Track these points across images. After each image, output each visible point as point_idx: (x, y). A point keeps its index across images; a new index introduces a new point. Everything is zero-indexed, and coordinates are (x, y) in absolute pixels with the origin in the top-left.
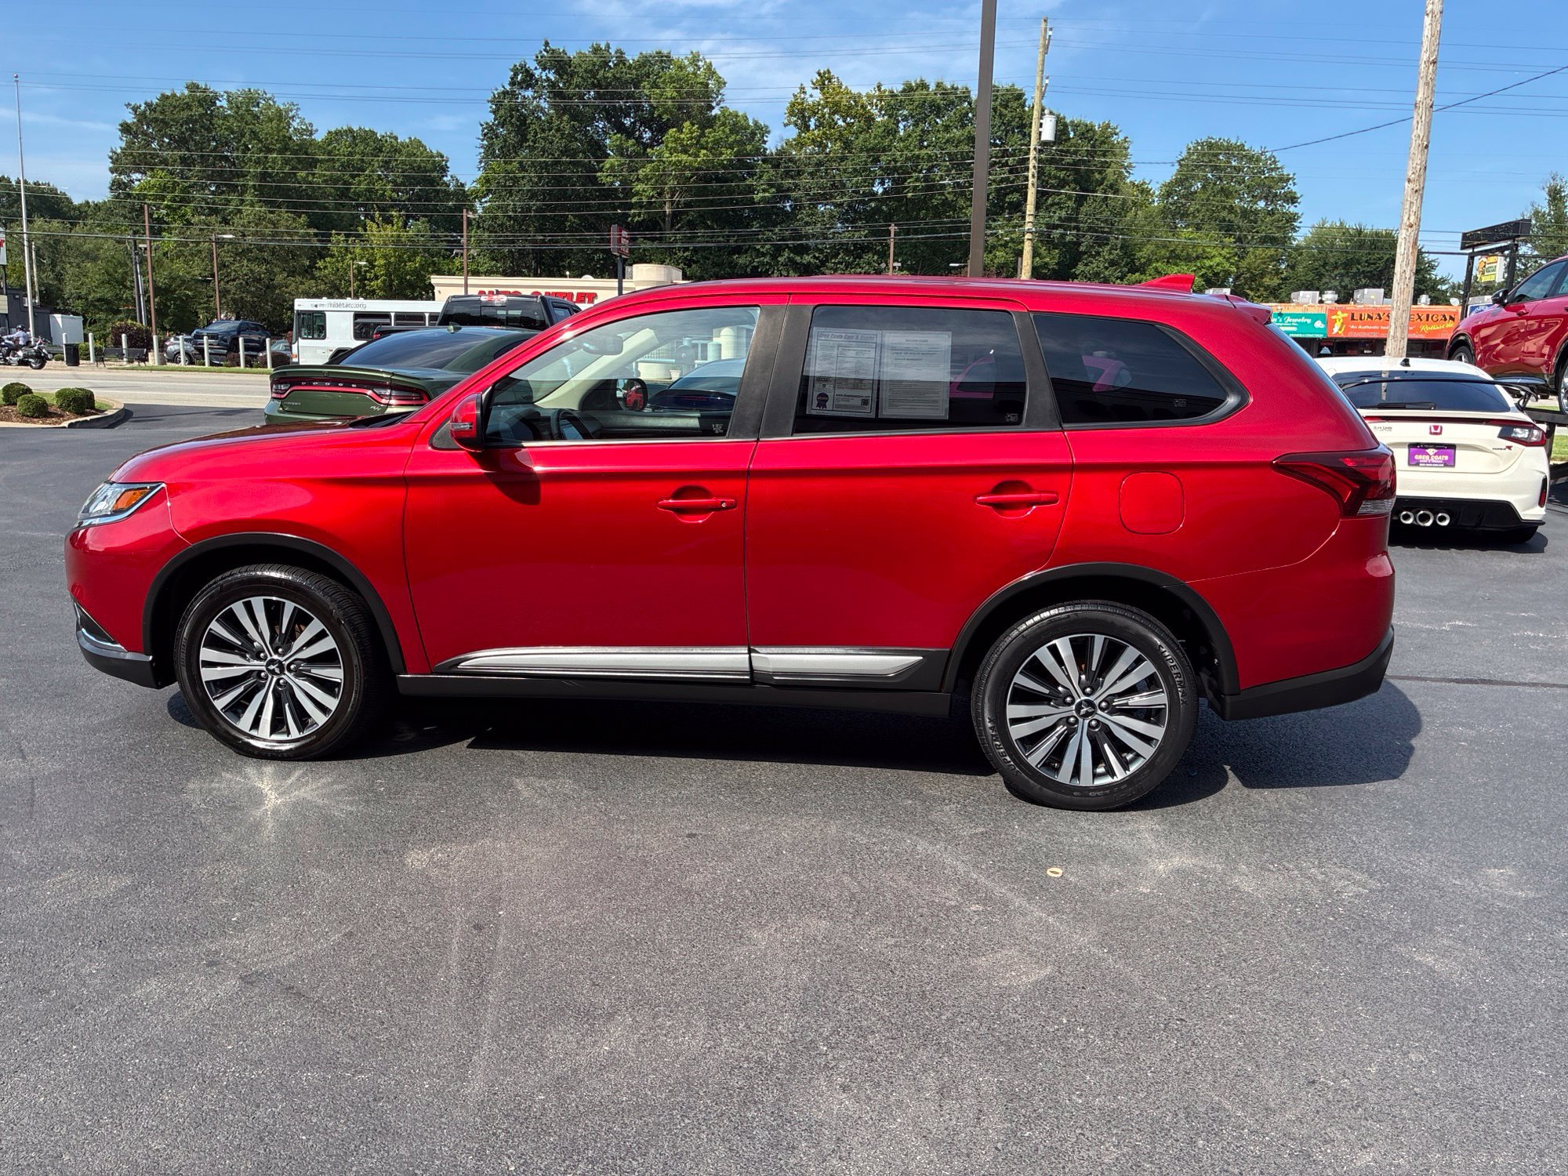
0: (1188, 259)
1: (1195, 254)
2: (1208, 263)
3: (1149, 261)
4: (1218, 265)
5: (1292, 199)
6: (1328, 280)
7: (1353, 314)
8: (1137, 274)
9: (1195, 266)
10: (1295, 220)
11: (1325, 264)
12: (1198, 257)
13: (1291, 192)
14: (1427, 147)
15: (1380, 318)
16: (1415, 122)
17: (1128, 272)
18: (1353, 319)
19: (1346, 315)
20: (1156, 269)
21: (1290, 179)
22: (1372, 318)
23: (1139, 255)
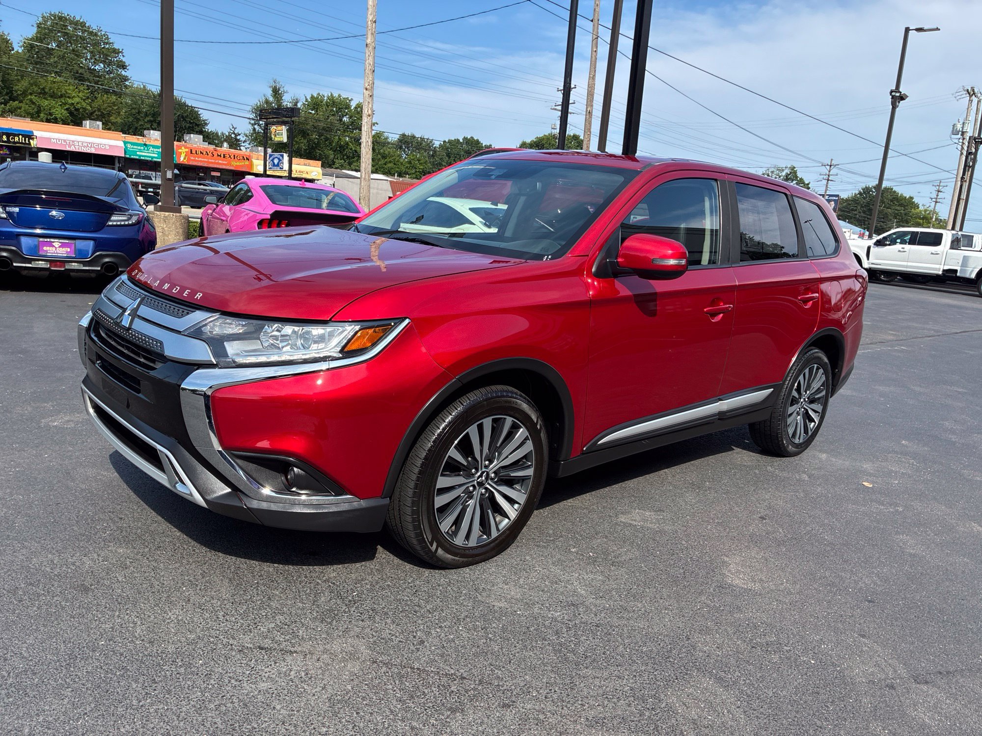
0: (53, 96)
1: (59, 94)
2: (70, 101)
3: (25, 93)
4: (78, 103)
5: (123, 66)
6: (143, 124)
7: (191, 150)
8: (17, 102)
9: (61, 102)
10: (126, 80)
11: (139, 113)
12: (61, 96)
13: (121, 61)
14: (374, 71)
15: (208, 155)
16: (367, 55)
17: (10, 100)
18: (191, 153)
19: (187, 150)
20: (31, 100)
21: (120, 52)
22: (203, 154)
23: (15, 88)
